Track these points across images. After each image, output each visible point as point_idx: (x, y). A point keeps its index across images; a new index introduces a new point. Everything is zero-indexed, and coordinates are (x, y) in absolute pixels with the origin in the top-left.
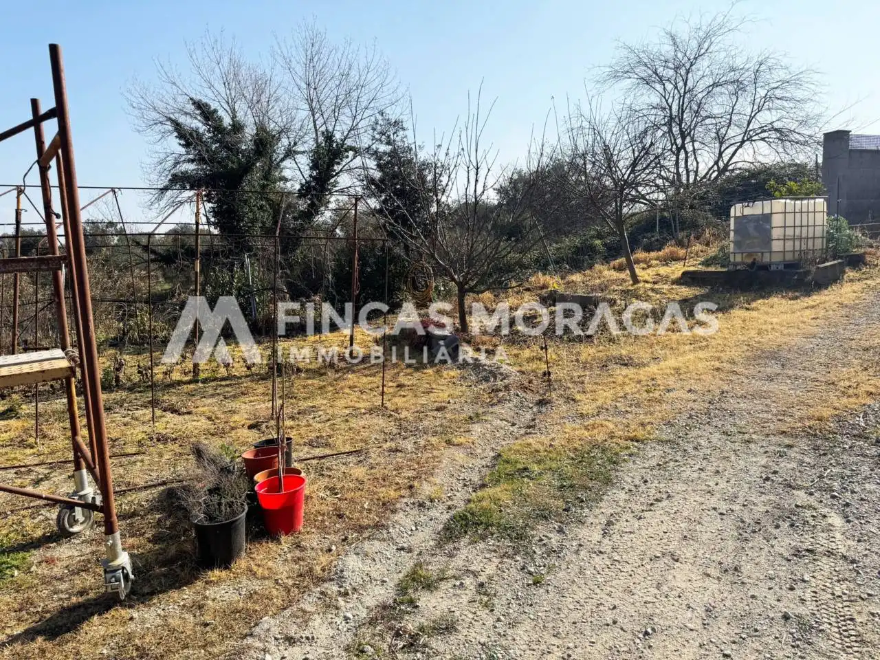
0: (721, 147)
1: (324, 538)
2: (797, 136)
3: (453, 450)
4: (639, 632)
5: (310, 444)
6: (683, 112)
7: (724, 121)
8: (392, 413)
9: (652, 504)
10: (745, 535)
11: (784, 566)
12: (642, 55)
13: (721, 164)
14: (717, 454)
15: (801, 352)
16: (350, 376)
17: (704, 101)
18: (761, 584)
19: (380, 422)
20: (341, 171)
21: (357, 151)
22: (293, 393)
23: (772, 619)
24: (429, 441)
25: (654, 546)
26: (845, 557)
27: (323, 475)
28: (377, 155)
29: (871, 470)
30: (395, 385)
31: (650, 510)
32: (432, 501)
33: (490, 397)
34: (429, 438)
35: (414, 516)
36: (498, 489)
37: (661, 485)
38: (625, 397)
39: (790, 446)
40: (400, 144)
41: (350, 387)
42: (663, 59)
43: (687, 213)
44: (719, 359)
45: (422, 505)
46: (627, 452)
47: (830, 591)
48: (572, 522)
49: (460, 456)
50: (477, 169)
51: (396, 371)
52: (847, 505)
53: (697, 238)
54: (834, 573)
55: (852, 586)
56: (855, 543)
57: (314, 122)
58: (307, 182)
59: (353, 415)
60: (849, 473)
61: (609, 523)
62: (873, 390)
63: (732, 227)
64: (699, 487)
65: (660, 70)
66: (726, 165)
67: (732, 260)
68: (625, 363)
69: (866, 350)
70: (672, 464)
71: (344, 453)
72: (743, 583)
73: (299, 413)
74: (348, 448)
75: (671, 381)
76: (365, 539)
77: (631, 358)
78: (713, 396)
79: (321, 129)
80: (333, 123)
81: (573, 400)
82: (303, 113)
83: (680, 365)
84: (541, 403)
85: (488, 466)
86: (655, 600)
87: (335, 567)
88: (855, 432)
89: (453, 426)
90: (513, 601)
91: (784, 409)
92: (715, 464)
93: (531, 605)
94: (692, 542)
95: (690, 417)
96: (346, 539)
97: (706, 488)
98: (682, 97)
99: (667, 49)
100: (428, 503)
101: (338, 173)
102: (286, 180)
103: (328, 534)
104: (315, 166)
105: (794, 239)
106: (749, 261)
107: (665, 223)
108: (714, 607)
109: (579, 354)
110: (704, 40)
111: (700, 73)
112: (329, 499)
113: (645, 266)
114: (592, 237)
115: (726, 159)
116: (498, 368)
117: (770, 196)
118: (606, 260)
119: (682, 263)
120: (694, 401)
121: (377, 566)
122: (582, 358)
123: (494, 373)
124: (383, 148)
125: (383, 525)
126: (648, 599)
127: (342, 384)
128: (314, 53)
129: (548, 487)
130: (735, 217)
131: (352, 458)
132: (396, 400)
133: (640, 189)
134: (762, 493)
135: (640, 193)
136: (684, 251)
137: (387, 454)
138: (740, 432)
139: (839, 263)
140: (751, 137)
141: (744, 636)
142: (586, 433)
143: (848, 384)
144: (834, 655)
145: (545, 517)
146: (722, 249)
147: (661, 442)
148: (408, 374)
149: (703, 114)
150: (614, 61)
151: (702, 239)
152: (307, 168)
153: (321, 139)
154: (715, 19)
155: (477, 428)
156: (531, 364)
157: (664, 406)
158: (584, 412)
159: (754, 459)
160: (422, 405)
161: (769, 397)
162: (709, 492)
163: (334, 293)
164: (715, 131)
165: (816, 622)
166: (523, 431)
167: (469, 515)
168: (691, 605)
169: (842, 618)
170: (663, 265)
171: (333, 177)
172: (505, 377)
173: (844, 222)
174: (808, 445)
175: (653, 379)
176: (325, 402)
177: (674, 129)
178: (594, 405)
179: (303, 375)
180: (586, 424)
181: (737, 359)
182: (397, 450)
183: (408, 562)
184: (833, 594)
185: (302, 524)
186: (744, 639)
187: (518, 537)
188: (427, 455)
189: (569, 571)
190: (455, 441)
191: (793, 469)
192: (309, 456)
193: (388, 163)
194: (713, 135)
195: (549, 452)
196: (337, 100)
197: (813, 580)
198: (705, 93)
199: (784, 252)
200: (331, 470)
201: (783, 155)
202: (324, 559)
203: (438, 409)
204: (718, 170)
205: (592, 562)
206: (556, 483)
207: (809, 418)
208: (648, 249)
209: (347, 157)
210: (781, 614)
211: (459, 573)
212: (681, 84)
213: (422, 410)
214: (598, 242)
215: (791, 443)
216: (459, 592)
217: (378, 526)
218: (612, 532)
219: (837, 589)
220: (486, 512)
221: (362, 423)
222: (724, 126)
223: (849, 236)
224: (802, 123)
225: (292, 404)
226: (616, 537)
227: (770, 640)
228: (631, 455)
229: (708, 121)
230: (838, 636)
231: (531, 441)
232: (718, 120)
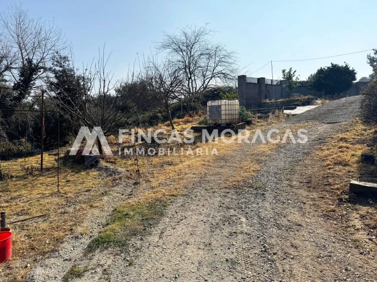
0: (204, 79)
1: (24, 261)
2: (230, 76)
3: (93, 210)
4: (173, 278)
5: (18, 214)
6: (190, 64)
7: (205, 69)
8: (63, 195)
9: (179, 222)
10: (213, 230)
11: (226, 240)
12: (174, 40)
13: (204, 86)
14: (203, 198)
15: (232, 156)
16: (41, 178)
17: (198, 60)
18: (218, 249)
19: (56, 200)
20: (37, 78)
21: (45, 69)
22: (8, 189)
23: (222, 262)
24: (81, 207)
25: (179, 240)
26: (246, 233)
27: (24, 229)
28: (54, 72)
29: (255, 199)
30: (65, 181)
31: (178, 224)
32: (82, 235)
33: (112, 183)
34: (82, 205)
35: (73, 243)
36: (114, 225)
37: (183, 213)
38: (169, 178)
39: (228, 193)
40: (67, 67)
41: (41, 184)
42: (182, 42)
43: (192, 104)
44: (204, 161)
45: (77, 238)
46: (169, 201)
47: (242, 247)
48: (146, 235)
49: (96, 212)
50: (104, 81)
51: (66, 174)
52: (247, 213)
53: (197, 114)
54: (243, 240)
55: (249, 244)
56: (249, 227)
57: (22, 54)
58: (18, 83)
59: (42, 198)
60: (247, 201)
61: (162, 233)
62: (255, 169)
63: (208, 110)
64: (196, 212)
65: (181, 46)
66: (206, 86)
67: (208, 122)
68: (170, 164)
69: (252, 155)
70: (187, 204)
71: (36, 217)
72: (212, 249)
73: (11, 199)
74: (39, 214)
75: (187, 171)
76: (46, 258)
77: (172, 162)
78: (202, 175)
79: (25, 58)
80: (32, 55)
81: (149, 181)
82: (15, 49)
83: (190, 164)
84: (136, 184)
85: (110, 215)
86: (179, 263)
87: (29, 275)
88: (249, 185)
89: (94, 198)
90: (119, 275)
91: (226, 178)
92: (203, 202)
93: (128, 275)
94: (194, 236)
95: (194, 184)
96: (36, 259)
97: (199, 212)
98: (190, 58)
99: (183, 38)
100: (80, 236)
101: (36, 79)
102: (6, 81)
103: (26, 259)
104: (22, 75)
105: (229, 115)
106: (215, 123)
107: (185, 108)
108: (201, 261)
109: (152, 161)
110: (197, 36)
111: (196, 49)
112: (27, 241)
113: (178, 124)
114: (157, 112)
115: (206, 83)
116: (117, 169)
117: (221, 98)
118: (163, 122)
119: (191, 123)
120: (195, 178)
121: (53, 270)
122: (153, 163)
123: (114, 172)
124: (58, 68)
125: (56, 250)
126: (177, 263)
127: (36, 182)
128: (21, 21)
129: (137, 221)
130: (209, 106)
131: (41, 219)
132: (65, 188)
133: (175, 94)
134: (219, 212)
135: (175, 95)
136: (192, 119)
137: (59, 215)
138: (211, 189)
139: (244, 124)
140: (215, 76)
141: (212, 271)
142: (154, 195)
143: (246, 168)
144: (243, 272)
145: (135, 234)
146: (205, 118)
147: (183, 195)
148: (72, 175)
149: (198, 65)
150: (163, 41)
151: (198, 114)
152: (18, 75)
153: (25, 62)
154: (200, 29)
155: (105, 198)
156: (131, 167)
157: (184, 181)
158: (153, 186)
159: (216, 199)
160: (79, 190)
161: (221, 174)
162: (200, 214)
163: (33, 137)
164: (202, 72)
165: (237, 260)
166: (127, 197)
167: (100, 239)
168: (193, 262)
169: (245, 257)
170: (184, 124)
171: (32, 80)
172: (119, 173)
173: (245, 109)
174: (234, 192)
175: (180, 170)
176: (26, 192)
177: (187, 71)
178: (157, 183)
179: (14, 179)
180: (154, 191)
181: (210, 160)
182: (65, 213)
183: (69, 266)
184: (243, 248)
185: (11, 255)
186: (212, 272)
187: (122, 245)
188: (80, 213)
189: (144, 257)
190: (94, 205)
191: (229, 201)
192: (16, 221)
193: (61, 76)
194: (201, 74)
195: (138, 205)
196: (34, 45)
197: (236, 244)
198: (198, 57)
199: (226, 119)
200: (28, 226)
201: (225, 83)
202: (22, 272)
203: (86, 191)
204: (204, 87)
205: (154, 251)
206: (140, 218)
207: (234, 181)
208: (179, 118)
209: (40, 72)
210: (225, 260)
211: (94, 266)
212: (189, 53)
213: (79, 192)
214: (159, 114)
215: (229, 191)
216: (94, 275)
217: (53, 251)
218: (163, 236)
219: (244, 246)
220: (108, 236)
221: (47, 201)
222: (205, 71)
223: (247, 114)
224: (231, 71)
225: (7, 194)
226: (165, 238)
227: (221, 271)
228: (171, 202)
229: (199, 68)
230: (244, 264)
231: (130, 201)
232: (203, 68)
